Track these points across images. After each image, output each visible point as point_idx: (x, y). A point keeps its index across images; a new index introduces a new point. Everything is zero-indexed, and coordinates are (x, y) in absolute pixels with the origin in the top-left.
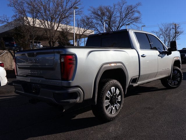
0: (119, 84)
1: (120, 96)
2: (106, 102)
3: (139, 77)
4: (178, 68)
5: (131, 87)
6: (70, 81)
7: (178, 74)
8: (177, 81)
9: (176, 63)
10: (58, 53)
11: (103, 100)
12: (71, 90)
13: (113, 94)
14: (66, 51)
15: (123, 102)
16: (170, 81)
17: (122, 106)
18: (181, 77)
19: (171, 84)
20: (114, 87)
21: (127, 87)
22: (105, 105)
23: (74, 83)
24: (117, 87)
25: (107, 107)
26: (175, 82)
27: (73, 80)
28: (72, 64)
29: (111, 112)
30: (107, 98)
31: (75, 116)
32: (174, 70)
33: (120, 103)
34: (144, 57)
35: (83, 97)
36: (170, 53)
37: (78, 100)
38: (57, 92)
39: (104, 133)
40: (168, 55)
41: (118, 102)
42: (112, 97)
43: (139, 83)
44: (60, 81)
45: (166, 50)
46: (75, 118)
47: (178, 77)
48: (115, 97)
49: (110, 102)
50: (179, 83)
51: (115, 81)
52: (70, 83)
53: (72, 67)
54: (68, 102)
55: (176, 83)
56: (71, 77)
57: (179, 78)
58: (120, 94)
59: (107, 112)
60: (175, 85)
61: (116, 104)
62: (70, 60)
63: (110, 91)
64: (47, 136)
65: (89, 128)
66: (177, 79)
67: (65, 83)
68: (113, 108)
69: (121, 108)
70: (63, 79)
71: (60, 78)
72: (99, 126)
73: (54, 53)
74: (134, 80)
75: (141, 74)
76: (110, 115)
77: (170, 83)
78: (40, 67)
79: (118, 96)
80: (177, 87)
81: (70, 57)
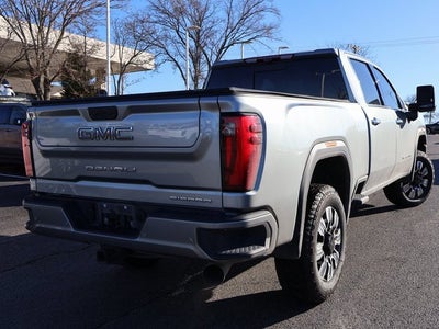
1: (340, 231)
2: (319, 247)
3: (368, 179)
4: (423, 154)
6: (251, 193)
7: (425, 169)
8: (422, 186)
12: (253, 219)
13: (329, 225)
14: (238, 104)
15: (344, 246)
16: (406, 188)
17: (343, 258)
18: (429, 177)
19: (407, 195)
20: (330, 208)
22: (318, 258)
24: (334, 207)
25: (319, 264)
26: (416, 191)
27: (256, 188)
29: (326, 277)
30: (320, 238)
34: (377, 124)
40: (410, 120)
41: (337, 247)
42: (326, 235)
47: (425, 177)
49: (324, 248)
50: (427, 191)
52: (250, 198)
55: (420, 191)
56: (252, 182)
57: (426, 181)
59: (319, 274)
60: (416, 197)
61: (334, 252)
63: (325, 217)
66: (422, 181)
69: (342, 264)
73: (198, 107)
76: (324, 285)
77: (407, 192)
79: (337, 232)
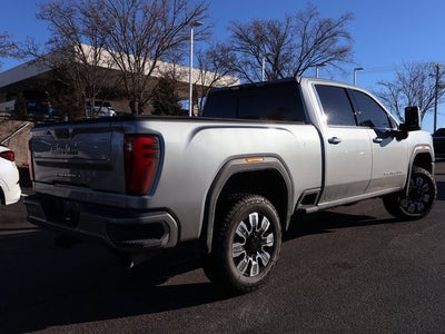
0: (270, 207)
1: (271, 235)
2: (235, 248)
3: (321, 192)
4: (426, 172)
5: (300, 213)
6: (146, 197)
7: (426, 185)
8: (423, 202)
9: (421, 159)
10: (121, 130)
11: (227, 244)
12: (148, 218)
13: (254, 229)
14: (138, 127)
15: (278, 249)
16: (404, 203)
17: (275, 258)
18: (431, 192)
19: (406, 209)
20: (256, 214)
21: (290, 213)
22: (232, 255)
23: (155, 201)
24: (263, 213)
25: (237, 260)
26: (416, 206)
27: (152, 193)
28: (152, 156)
29: (248, 272)
30: (238, 239)
31: (165, 280)
32: (414, 175)
33: (271, 250)
34: (337, 143)
35: (176, 235)
36: (405, 136)
37: (164, 241)
38: (114, 220)
39: (224, 321)
40: (399, 139)
41: (267, 249)
42: (250, 238)
43: (323, 204)
44: (125, 196)
45: (396, 129)
46: (165, 284)
47: (426, 193)
48: (259, 236)
49: (245, 247)
50: (428, 207)
51: (260, 200)
52: (145, 200)
53: (151, 163)
54: (141, 245)
55: (421, 206)
56: (147, 187)
57: (427, 196)
58: (272, 229)
59: (238, 272)
60: (416, 211)
61: (261, 252)
62: (148, 146)
63: (247, 221)
64: (90, 323)
65: (194, 309)
66: (423, 197)
67: (133, 201)
68: (254, 263)
69: (273, 263)
70: (130, 193)
71: (124, 190)
72: (217, 304)
73: (110, 130)
74: (310, 198)
75: (327, 184)
76: (244, 279)
77: (406, 206)
78: (90, 162)
79: (266, 235)
80: (421, 217)
81: (148, 140)
